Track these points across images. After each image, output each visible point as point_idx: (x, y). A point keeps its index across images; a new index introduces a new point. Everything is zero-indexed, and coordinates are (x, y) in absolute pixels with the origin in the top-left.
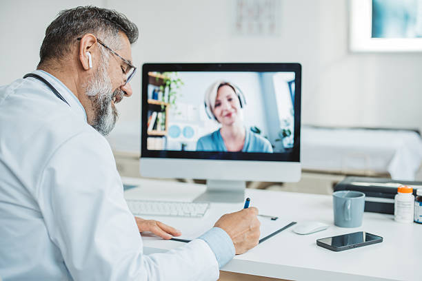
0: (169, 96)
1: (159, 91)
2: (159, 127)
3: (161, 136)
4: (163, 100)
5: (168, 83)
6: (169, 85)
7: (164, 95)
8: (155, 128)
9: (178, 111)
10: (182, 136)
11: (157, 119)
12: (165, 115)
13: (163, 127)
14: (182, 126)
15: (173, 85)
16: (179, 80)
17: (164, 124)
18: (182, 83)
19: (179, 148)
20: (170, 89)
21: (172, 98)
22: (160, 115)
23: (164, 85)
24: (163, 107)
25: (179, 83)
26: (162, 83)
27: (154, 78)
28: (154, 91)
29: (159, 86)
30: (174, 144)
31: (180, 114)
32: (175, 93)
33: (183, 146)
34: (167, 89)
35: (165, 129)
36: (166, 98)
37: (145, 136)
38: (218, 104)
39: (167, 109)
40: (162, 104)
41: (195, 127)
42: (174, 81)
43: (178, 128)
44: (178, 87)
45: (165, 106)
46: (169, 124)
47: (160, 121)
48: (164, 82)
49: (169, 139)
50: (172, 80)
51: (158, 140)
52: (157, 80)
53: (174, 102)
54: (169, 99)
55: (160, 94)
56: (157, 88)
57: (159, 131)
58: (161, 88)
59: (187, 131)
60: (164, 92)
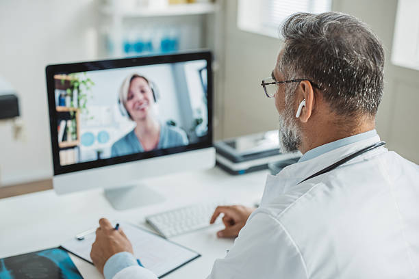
0: (78, 100)
1: (66, 95)
2: (70, 137)
3: (73, 147)
4: (72, 106)
5: (76, 85)
6: (78, 87)
7: (72, 100)
8: (64, 139)
9: (89, 116)
10: (96, 142)
11: (66, 128)
12: (76, 123)
13: (74, 136)
14: (95, 132)
15: (82, 87)
16: (88, 80)
17: (75, 132)
18: (93, 84)
19: (94, 157)
20: (79, 91)
21: (82, 102)
22: (70, 123)
23: (72, 88)
24: (72, 114)
25: (89, 84)
26: (69, 86)
27: (60, 80)
28: (60, 96)
29: (65, 89)
30: (88, 154)
31: (92, 118)
32: (85, 95)
33: (99, 153)
34: (75, 92)
35: (77, 139)
36: (75, 103)
37: (56, 150)
38: (131, 96)
39: (77, 115)
40: (71, 110)
41: (110, 130)
42: (83, 82)
43: (91, 134)
44: (88, 88)
45: (75, 112)
46: (81, 132)
47: (71, 130)
48: (71, 84)
49: (83, 149)
50: (80, 80)
51: (70, 152)
52: (63, 82)
53: (84, 107)
54: (78, 104)
55: (68, 99)
56: (63, 93)
57: (70, 142)
58: (69, 91)
59: (102, 136)
60: (72, 96)
